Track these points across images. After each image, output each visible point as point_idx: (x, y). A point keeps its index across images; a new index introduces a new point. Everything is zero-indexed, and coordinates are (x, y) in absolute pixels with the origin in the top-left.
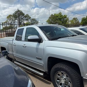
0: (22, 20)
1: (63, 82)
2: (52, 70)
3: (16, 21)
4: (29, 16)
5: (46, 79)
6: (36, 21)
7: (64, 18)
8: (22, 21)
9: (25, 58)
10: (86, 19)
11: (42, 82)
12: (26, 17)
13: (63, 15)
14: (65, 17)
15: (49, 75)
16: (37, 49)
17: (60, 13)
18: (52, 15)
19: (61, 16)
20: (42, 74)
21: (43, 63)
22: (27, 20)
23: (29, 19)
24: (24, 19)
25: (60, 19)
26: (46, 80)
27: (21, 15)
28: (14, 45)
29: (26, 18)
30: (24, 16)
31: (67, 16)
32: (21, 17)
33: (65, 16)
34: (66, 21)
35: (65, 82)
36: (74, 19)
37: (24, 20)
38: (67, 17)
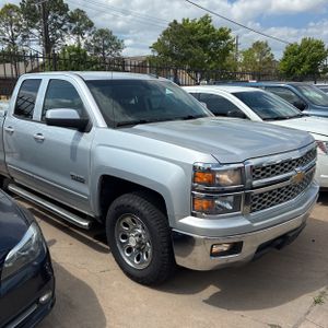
0: (58, 32)
1: (133, 242)
2: (109, 213)
3: (35, 31)
4: (84, 18)
5: (101, 241)
6: (113, 39)
7: (220, 39)
8: (58, 36)
9: (41, 174)
10: (300, 50)
11: (85, 246)
12: (73, 19)
13: (217, 28)
14: (224, 35)
15: (103, 226)
16: (74, 149)
17: (207, 17)
18: (175, 22)
19: (207, 32)
20: (85, 224)
21: (88, 193)
22: (78, 32)
23: (86, 28)
24: (64, 27)
25: (203, 43)
26: (101, 244)
27: (55, 11)
28: (8, 132)
29: (74, 26)
30: (68, 17)
31: (231, 34)
32: (56, 18)
33: (221, 30)
34: (226, 52)
35: (139, 243)
36: (258, 45)
37: (65, 30)
38: (229, 38)
